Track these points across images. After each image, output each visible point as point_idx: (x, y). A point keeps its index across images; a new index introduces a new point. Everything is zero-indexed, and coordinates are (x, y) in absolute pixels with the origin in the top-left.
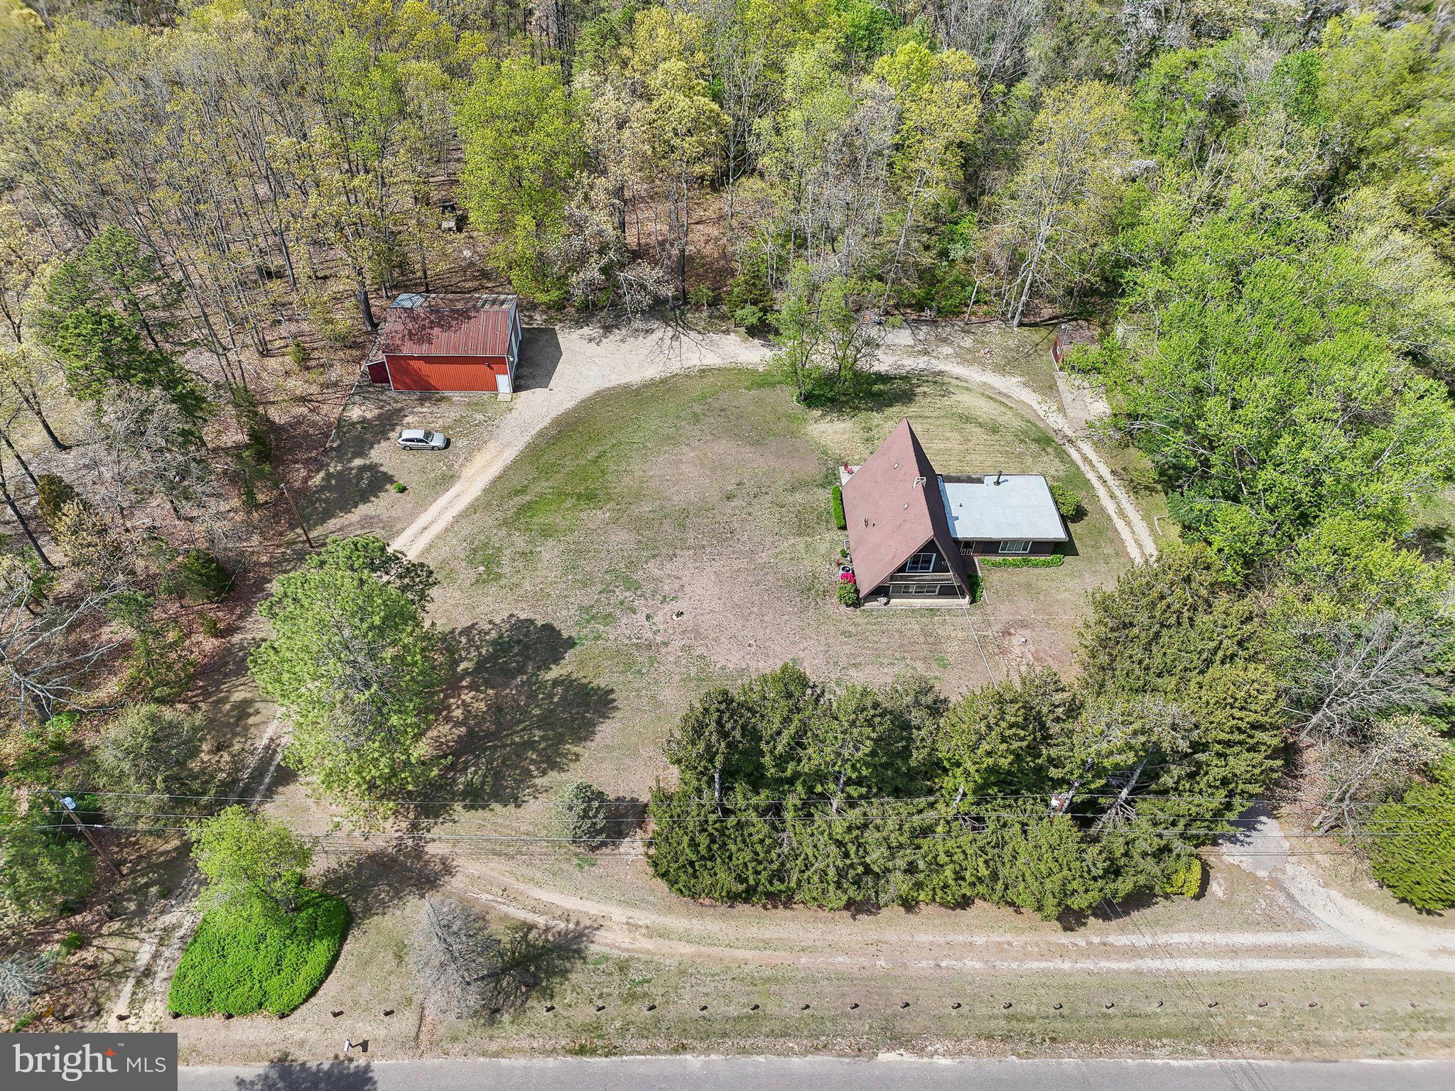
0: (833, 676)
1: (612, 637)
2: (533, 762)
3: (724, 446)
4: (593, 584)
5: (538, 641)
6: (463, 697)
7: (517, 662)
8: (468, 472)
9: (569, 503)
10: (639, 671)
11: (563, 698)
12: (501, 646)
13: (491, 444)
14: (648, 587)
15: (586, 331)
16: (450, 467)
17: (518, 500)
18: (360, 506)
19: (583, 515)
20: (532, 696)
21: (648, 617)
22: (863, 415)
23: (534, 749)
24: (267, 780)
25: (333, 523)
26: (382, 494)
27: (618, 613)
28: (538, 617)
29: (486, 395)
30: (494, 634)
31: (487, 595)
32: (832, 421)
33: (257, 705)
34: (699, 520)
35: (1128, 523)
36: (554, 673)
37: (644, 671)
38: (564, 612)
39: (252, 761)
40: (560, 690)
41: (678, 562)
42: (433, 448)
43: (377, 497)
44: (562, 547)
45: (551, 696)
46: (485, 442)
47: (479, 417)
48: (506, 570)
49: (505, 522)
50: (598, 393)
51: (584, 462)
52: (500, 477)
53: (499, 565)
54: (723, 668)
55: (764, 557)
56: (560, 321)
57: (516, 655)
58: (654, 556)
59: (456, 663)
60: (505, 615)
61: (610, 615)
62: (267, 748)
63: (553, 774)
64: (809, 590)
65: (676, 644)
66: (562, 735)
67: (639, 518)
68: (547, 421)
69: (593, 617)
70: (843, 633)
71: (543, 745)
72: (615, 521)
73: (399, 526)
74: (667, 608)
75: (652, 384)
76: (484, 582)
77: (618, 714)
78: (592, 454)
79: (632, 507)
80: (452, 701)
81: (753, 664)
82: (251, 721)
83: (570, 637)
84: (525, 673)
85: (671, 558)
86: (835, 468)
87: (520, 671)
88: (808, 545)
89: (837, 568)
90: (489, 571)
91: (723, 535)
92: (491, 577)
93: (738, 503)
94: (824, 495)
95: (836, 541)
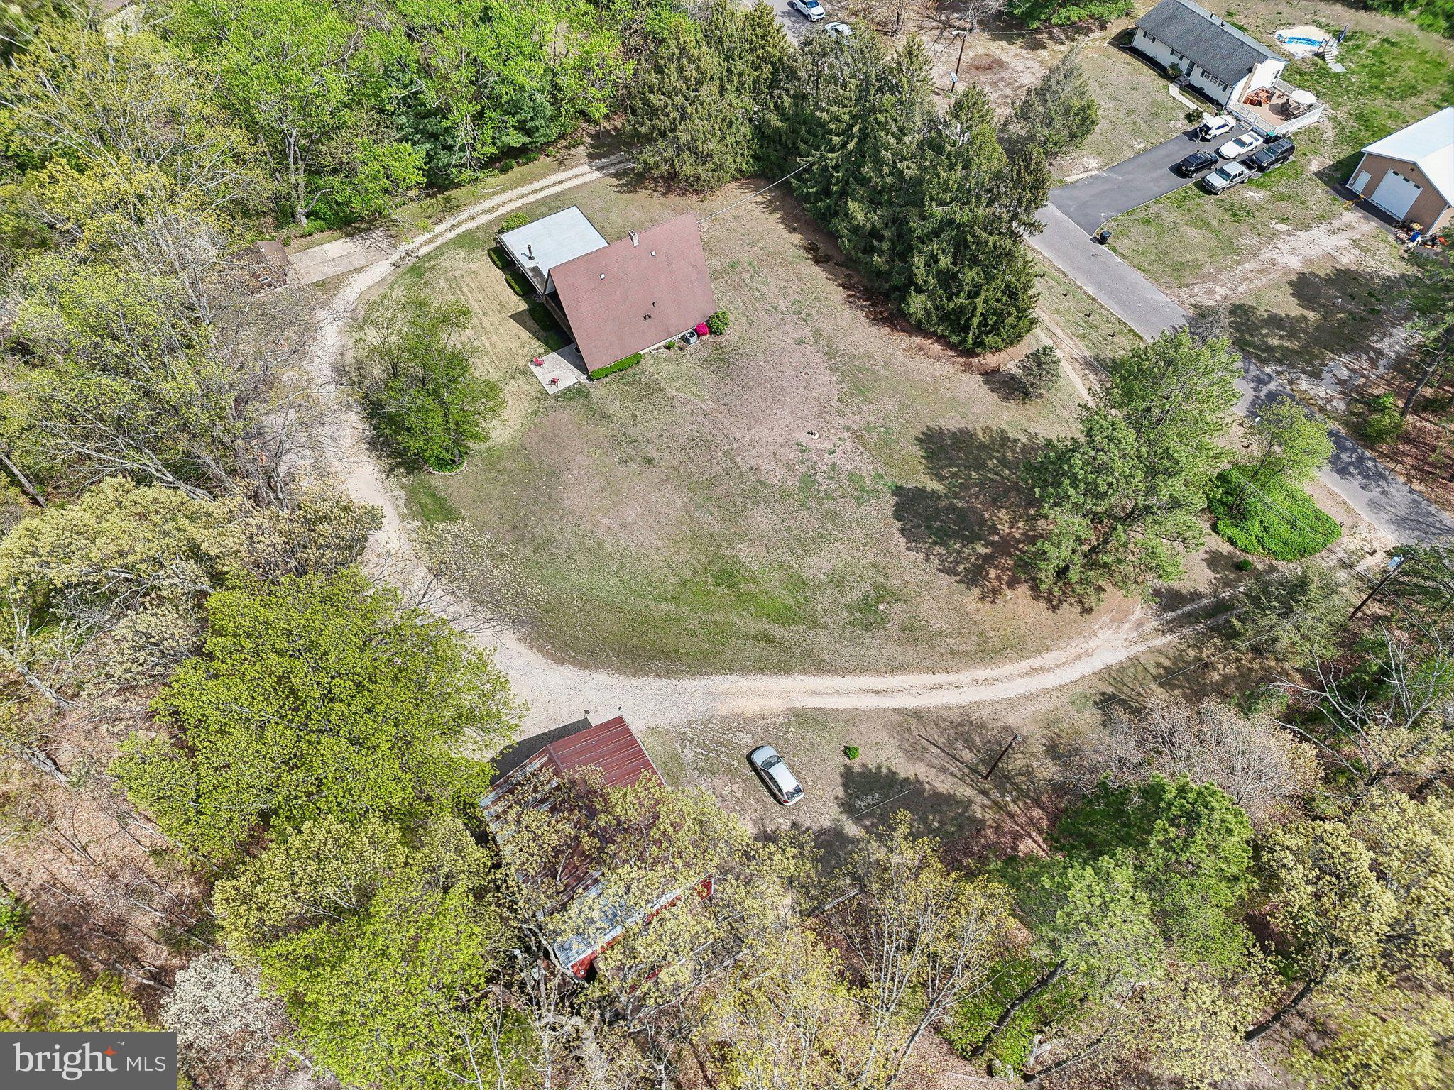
2: (1013, 452)
3: (573, 501)
4: (829, 510)
5: (915, 514)
6: (1007, 531)
7: (947, 515)
8: (778, 705)
9: (743, 588)
10: (887, 431)
11: (951, 466)
12: (943, 537)
13: (721, 712)
14: (801, 470)
16: (785, 726)
17: (778, 632)
18: (903, 775)
19: (755, 566)
20: (964, 487)
21: (831, 453)
23: (1004, 458)
24: (1189, 607)
25: (944, 785)
26: (872, 767)
27: (845, 474)
28: (894, 530)
30: (937, 549)
31: (905, 583)
33: (1153, 671)
36: (933, 485)
37: (883, 429)
38: (874, 513)
39: (1189, 631)
40: (945, 473)
43: (879, 768)
44: (805, 561)
45: (954, 475)
46: (725, 717)
47: (688, 754)
48: (866, 587)
50: (560, 661)
52: (761, 670)
53: (866, 597)
55: (707, 404)
57: (942, 521)
58: (762, 484)
59: (988, 559)
60: (912, 554)
61: (850, 480)
62: (1171, 631)
63: (1011, 435)
64: (722, 360)
65: (842, 420)
66: (978, 448)
67: (725, 519)
68: (645, 682)
69: (862, 490)
70: (751, 324)
72: (742, 536)
73: (894, 718)
74: (812, 445)
76: (895, 594)
77: (932, 425)
78: (665, 609)
79: (715, 531)
80: (1017, 536)
81: (822, 367)
82: (1167, 663)
83: (894, 494)
84: (951, 503)
85: (755, 471)
86: (556, 397)
87: (952, 508)
88: (670, 379)
89: (689, 349)
90: (880, 600)
91: (701, 445)
92: (885, 593)
93: (651, 450)
94: (599, 391)
95: (657, 360)
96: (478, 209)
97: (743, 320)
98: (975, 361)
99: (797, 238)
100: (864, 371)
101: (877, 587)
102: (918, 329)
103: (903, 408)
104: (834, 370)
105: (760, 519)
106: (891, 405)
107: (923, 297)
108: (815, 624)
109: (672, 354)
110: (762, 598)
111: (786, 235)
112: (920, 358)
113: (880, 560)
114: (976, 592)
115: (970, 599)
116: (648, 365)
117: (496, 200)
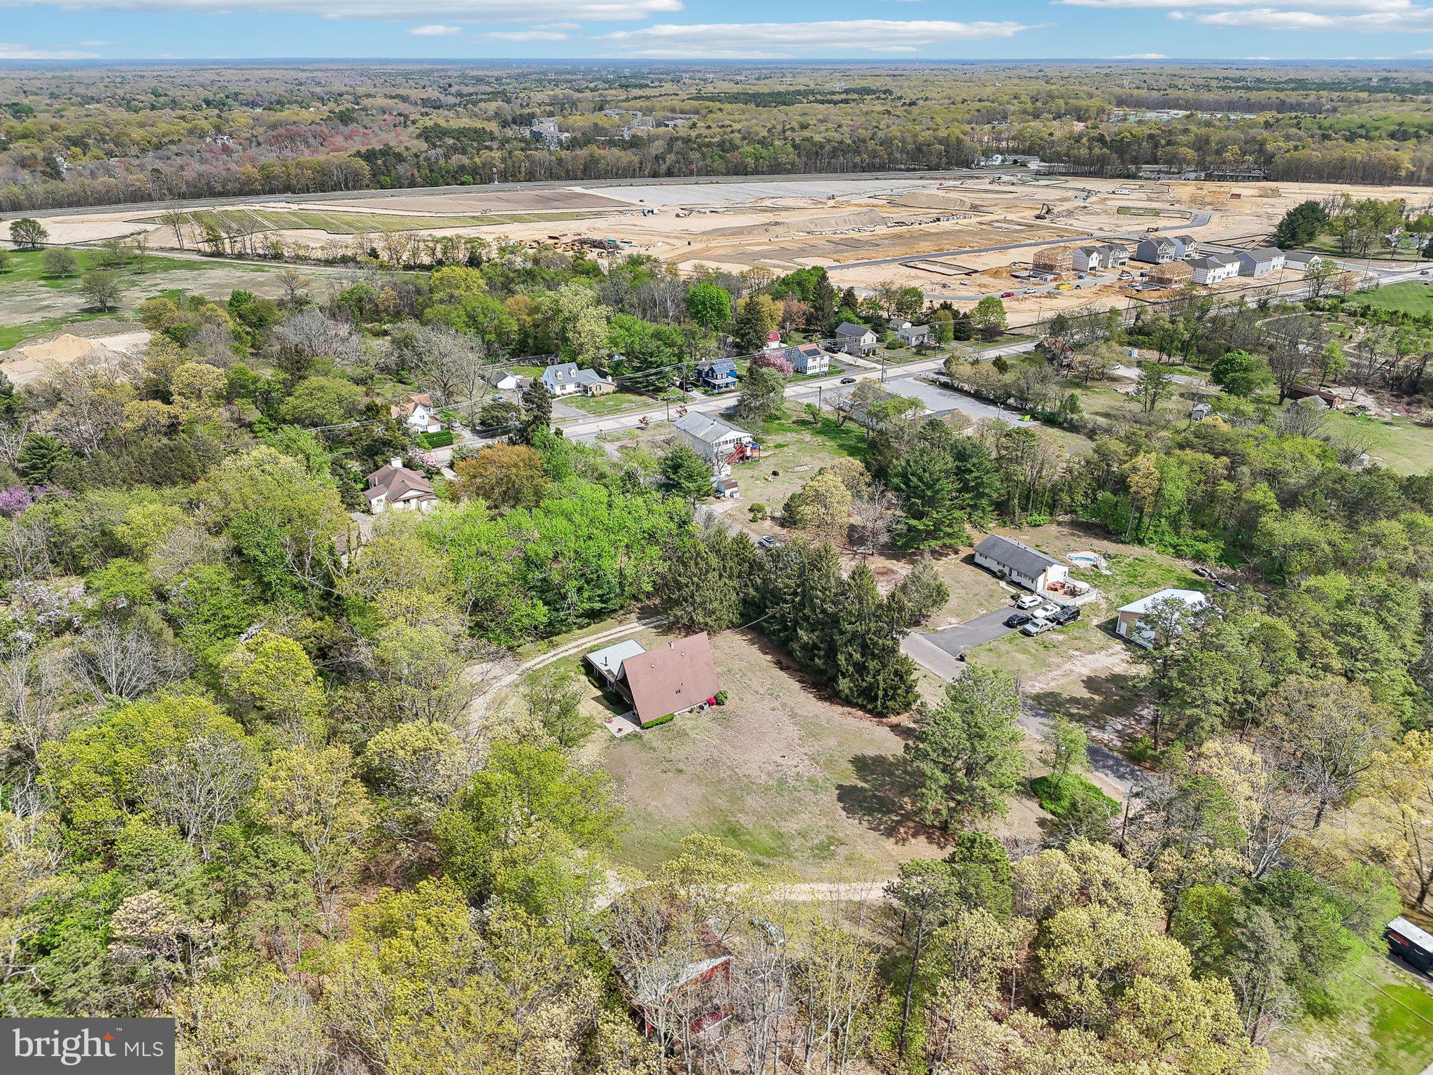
1: (821, 774)
4: (796, 797)
5: (851, 799)
7: (871, 800)
9: (742, 838)
10: (831, 756)
11: (872, 774)
12: (870, 811)
14: (777, 776)
17: (766, 860)
19: (750, 827)
20: (881, 785)
21: (796, 767)
27: (805, 778)
28: (838, 807)
30: (866, 818)
31: (846, 835)
36: (860, 784)
38: (825, 799)
40: (869, 778)
44: (783, 824)
45: (875, 779)
48: (822, 837)
53: (822, 843)
57: (868, 803)
58: (753, 783)
59: (898, 822)
60: (850, 821)
61: (809, 781)
64: (724, 719)
65: (802, 750)
66: (889, 765)
67: (730, 801)
69: (817, 786)
72: (741, 811)
73: (843, 905)
74: (784, 763)
76: (840, 840)
77: (859, 753)
79: (723, 808)
81: (787, 722)
83: (837, 789)
84: (873, 794)
85: (748, 776)
86: (621, 739)
87: (875, 796)
88: (692, 728)
89: (703, 712)
90: (831, 844)
91: (712, 762)
92: (832, 840)
93: (681, 766)
94: (647, 735)
95: (683, 718)
96: (570, 646)
97: (737, 697)
98: (884, 720)
99: (769, 657)
100: (814, 724)
101: (829, 838)
102: (847, 702)
103: (840, 744)
104: (795, 724)
105: (751, 802)
106: (833, 742)
107: (847, 680)
108: (790, 856)
109: (692, 715)
110: (756, 843)
111: (762, 655)
112: (850, 718)
113: (830, 823)
114: (892, 840)
115: (889, 844)
116: (678, 721)
117: (580, 641)
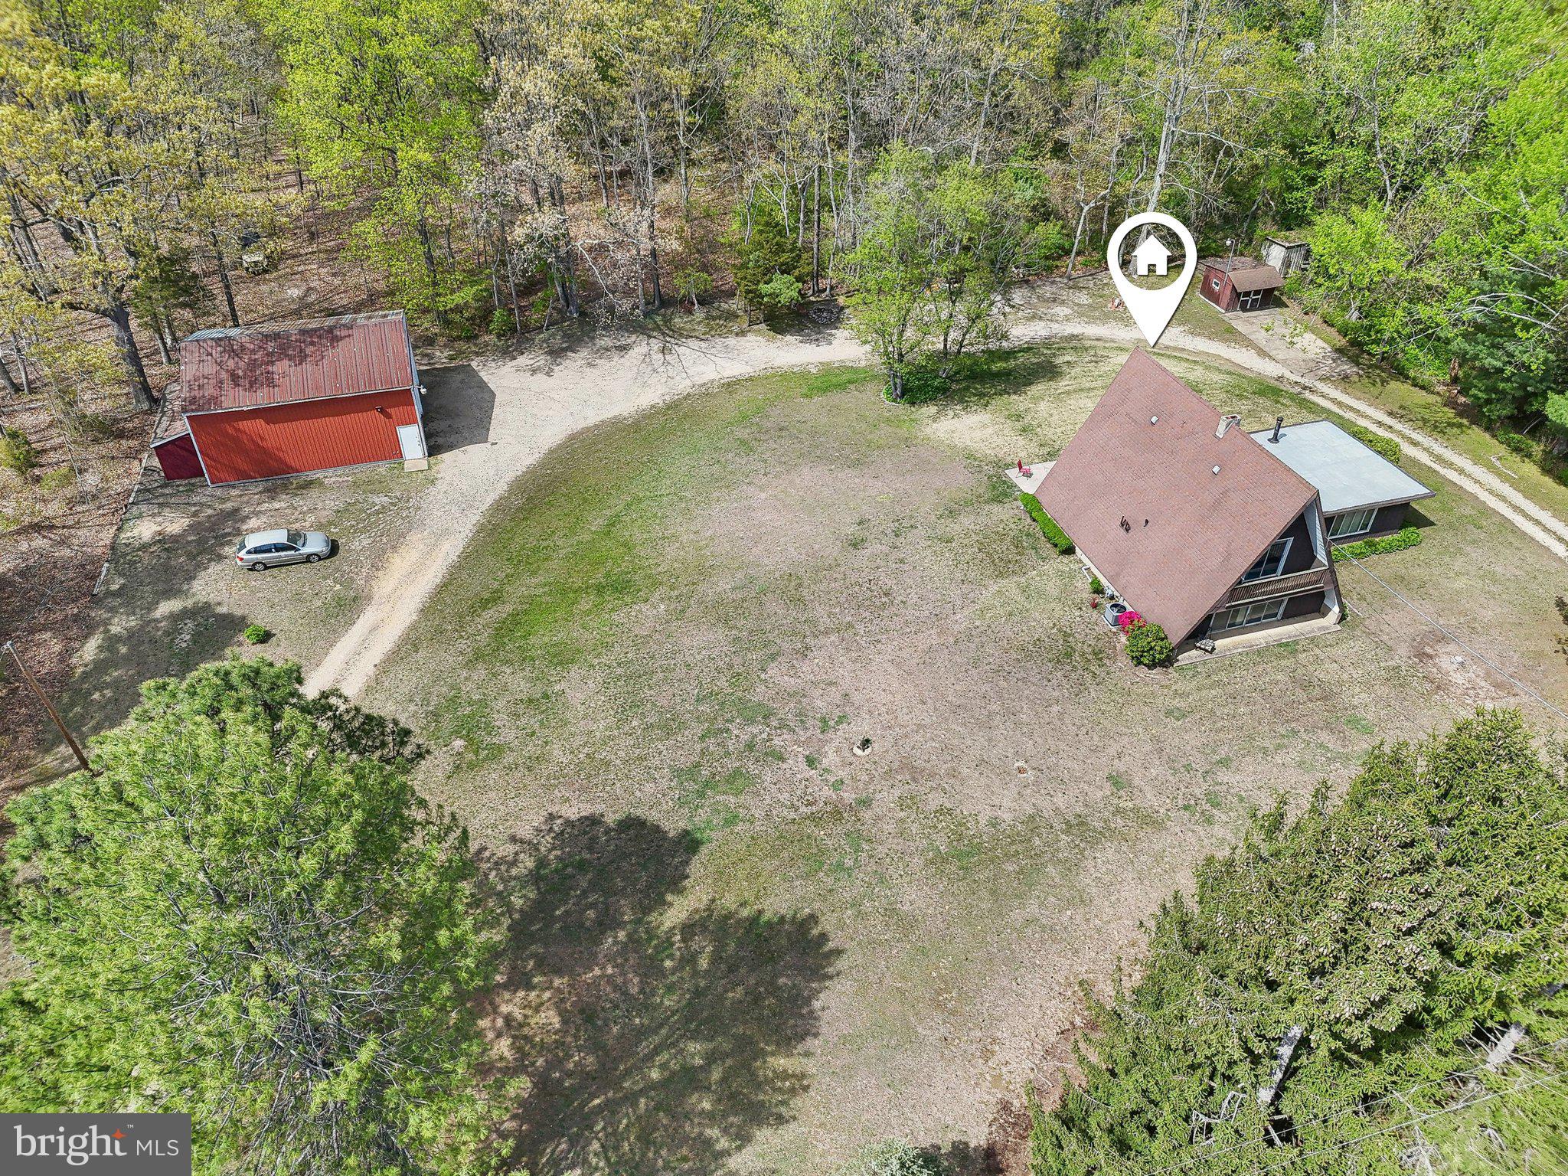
0: (1197, 791)
1: (759, 813)
2: (709, 1118)
3: (807, 476)
4: (684, 725)
5: (621, 853)
6: (505, 1009)
7: (593, 905)
8: (384, 586)
9: (585, 603)
10: (840, 866)
11: (716, 959)
12: (549, 882)
13: (413, 537)
14: (787, 711)
15: (523, 360)
16: (348, 583)
17: (490, 615)
19: (618, 617)
20: (651, 969)
21: (811, 762)
22: (998, 402)
23: (700, 1088)
26: (226, 648)
27: (752, 768)
28: (599, 808)
29: (383, 468)
30: (528, 863)
31: (485, 789)
32: (956, 416)
34: (823, 586)
35: (1462, 472)
36: (675, 913)
37: (849, 862)
38: (649, 787)
40: (703, 941)
41: (819, 658)
42: (308, 559)
44: (600, 676)
45: (690, 959)
46: (403, 536)
47: (380, 500)
48: (508, 736)
49: (478, 656)
50: (573, 437)
51: (587, 537)
52: (445, 585)
53: (489, 729)
54: (994, 823)
55: (961, 620)
56: (477, 354)
57: (584, 893)
58: (773, 657)
60: (538, 819)
61: (737, 773)
63: (764, 1136)
64: (1068, 655)
65: (886, 799)
66: (748, 1039)
67: (719, 602)
68: (502, 488)
69: (707, 785)
70: (1169, 713)
71: (716, 1075)
72: (680, 615)
74: (837, 737)
75: (652, 413)
76: (471, 766)
77: (841, 964)
78: (597, 523)
79: (700, 588)
80: (484, 1023)
81: (1045, 804)
83: (682, 832)
84: (621, 925)
85: (804, 652)
87: (608, 922)
94: (1005, 514)
95: (1066, 575)
97: (1177, 703)
100: (1028, 878)
104: (1032, 821)
106: (913, 898)
109: (1082, 594)
113: (545, 769)
